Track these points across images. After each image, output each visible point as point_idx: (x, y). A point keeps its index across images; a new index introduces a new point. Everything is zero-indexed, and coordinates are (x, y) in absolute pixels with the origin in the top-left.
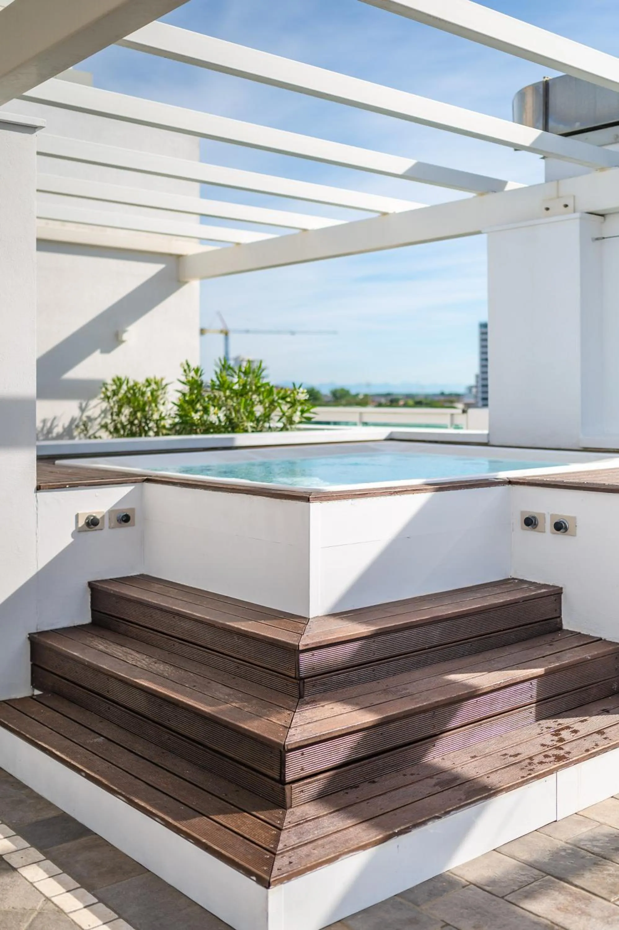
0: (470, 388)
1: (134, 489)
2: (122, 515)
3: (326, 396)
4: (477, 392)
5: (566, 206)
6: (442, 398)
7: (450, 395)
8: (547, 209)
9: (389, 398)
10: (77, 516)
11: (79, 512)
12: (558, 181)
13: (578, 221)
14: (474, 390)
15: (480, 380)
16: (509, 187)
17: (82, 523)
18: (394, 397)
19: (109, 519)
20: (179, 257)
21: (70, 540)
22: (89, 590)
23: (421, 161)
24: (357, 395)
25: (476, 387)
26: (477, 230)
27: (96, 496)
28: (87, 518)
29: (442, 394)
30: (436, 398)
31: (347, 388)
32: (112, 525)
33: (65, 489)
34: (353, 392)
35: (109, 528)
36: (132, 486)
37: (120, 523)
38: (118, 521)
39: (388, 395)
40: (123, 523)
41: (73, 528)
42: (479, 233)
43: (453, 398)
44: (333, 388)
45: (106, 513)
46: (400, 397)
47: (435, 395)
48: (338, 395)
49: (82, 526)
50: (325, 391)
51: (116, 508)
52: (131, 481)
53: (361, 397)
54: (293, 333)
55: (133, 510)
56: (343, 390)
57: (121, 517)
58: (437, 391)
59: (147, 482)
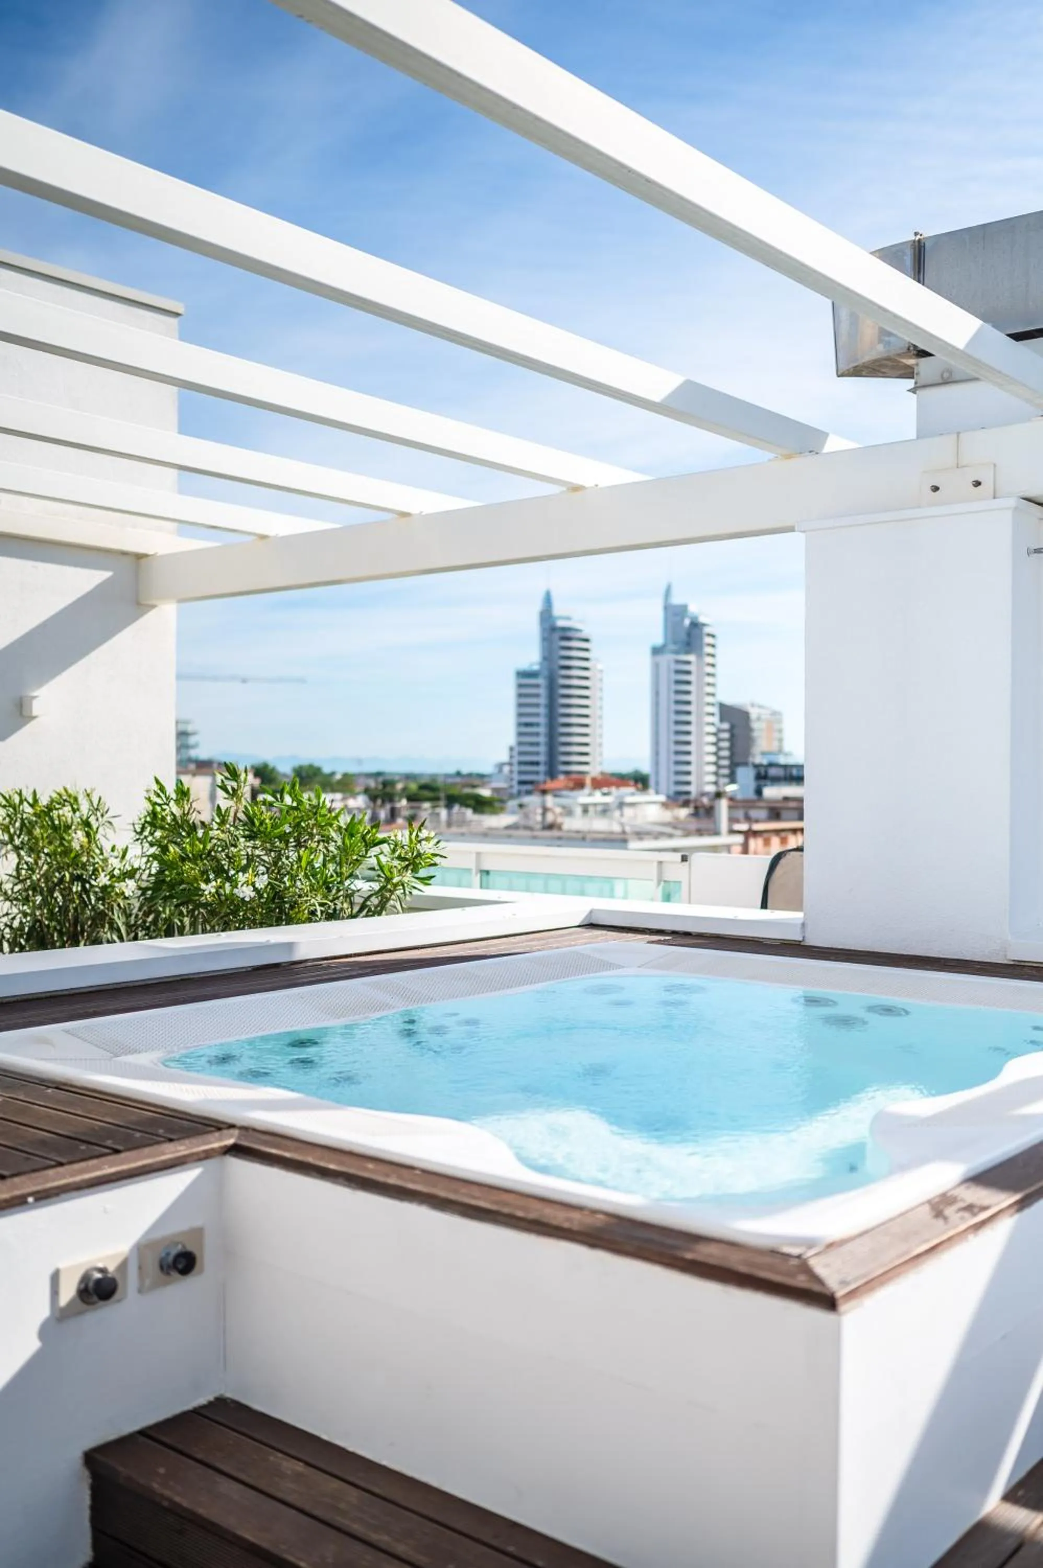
0: (500, 766)
1: (202, 1173)
2: (174, 1252)
3: (285, 775)
4: (511, 772)
5: (977, 484)
6: (458, 780)
7: (470, 775)
8: (936, 489)
9: (380, 779)
10: (55, 1278)
11: (61, 1265)
12: (958, 433)
13: (1009, 515)
14: (506, 769)
15: (515, 753)
16: (833, 444)
17: (68, 1292)
18: (388, 778)
19: (140, 1268)
20: (139, 557)
21: (34, 1344)
22: (86, 1473)
23: (692, 379)
24: (333, 774)
25: (510, 764)
26: (788, 523)
27: (105, 1211)
28: (85, 1278)
29: (458, 774)
30: (450, 780)
31: (316, 764)
32: (148, 1282)
33: (24, 1207)
34: (326, 770)
35: (140, 1291)
36: (197, 1167)
37: (168, 1274)
38: (162, 1268)
39: (379, 774)
40: (175, 1274)
41: (44, 1311)
42: (791, 529)
43: (476, 782)
44: (297, 764)
45: (131, 1251)
46: (397, 778)
47: (447, 776)
48: (304, 774)
49: (71, 1304)
50: (285, 768)
51: (159, 1235)
52: (195, 1157)
53: (338, 777)
54: (244, 681)
55: (198, 1233)
56: (311, 766)
57: (171, 1259)
58: (452, 770)
59: (235, 1156)
